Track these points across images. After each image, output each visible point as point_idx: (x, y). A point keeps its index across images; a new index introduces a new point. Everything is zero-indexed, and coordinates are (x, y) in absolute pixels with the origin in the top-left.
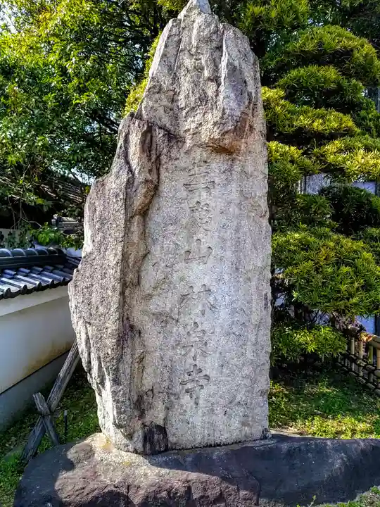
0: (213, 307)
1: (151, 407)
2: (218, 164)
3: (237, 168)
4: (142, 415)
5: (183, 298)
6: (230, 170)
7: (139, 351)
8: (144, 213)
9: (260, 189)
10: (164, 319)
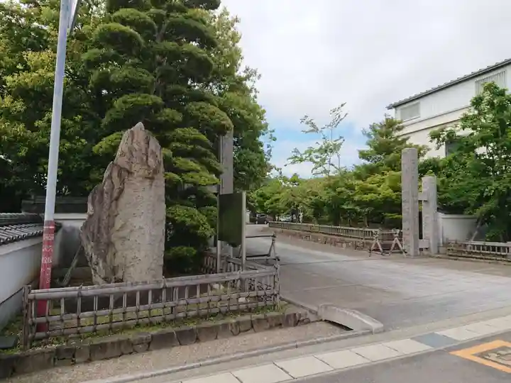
0: (143, 234)
1: (117, 272)
2: (147, 182)
3: (154, 184)
4: (115, 275)
5: (132, 231)
6: (151, 185)
7: (114, 250)
8: (117, 199)
9: (162, 191)
10: (124, 238)
